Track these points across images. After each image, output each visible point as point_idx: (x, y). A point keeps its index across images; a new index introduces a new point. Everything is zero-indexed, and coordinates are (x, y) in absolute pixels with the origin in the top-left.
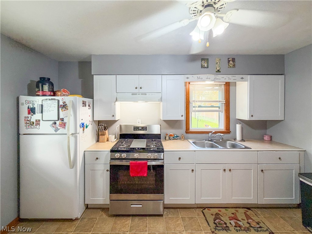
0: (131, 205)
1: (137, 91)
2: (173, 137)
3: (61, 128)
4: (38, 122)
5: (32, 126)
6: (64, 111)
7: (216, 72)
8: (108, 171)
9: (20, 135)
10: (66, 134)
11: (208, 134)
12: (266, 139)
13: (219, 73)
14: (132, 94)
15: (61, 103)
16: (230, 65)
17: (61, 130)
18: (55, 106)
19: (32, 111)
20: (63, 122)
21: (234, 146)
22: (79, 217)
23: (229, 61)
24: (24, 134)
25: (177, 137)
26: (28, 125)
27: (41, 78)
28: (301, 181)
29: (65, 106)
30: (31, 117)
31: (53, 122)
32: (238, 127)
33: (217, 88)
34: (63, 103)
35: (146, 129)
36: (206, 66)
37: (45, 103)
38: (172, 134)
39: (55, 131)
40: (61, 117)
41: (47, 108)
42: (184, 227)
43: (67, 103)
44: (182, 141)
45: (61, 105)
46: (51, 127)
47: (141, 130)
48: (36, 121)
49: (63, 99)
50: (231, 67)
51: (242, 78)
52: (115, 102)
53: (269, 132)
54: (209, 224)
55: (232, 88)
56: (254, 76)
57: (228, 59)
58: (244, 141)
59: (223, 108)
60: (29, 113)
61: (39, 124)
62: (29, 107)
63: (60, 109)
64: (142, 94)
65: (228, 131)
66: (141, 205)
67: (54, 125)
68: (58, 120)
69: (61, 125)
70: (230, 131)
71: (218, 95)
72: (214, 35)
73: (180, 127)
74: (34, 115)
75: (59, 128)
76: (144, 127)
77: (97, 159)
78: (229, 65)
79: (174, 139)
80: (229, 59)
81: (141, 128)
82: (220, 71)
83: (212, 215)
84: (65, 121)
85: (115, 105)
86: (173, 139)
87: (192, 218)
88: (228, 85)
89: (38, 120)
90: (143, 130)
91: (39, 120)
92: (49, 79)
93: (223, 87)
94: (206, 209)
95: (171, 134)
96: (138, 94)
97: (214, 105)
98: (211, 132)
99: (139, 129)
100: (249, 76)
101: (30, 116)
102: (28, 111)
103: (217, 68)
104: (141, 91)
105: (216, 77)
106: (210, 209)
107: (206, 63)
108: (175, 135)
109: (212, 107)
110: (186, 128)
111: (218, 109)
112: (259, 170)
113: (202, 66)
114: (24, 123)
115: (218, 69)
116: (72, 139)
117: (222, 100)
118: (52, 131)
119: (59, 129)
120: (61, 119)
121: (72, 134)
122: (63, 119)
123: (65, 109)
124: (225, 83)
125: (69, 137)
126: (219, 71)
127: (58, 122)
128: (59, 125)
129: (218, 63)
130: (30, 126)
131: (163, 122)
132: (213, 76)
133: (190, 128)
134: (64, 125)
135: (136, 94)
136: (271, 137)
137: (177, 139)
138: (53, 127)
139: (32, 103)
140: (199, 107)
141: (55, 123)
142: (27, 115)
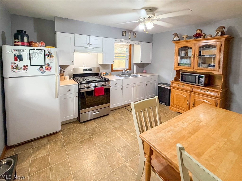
0: (94, 113)
1: (88, 46)
3: (47, 71)
4: (25, 67)
5: (19, 71)
6: (49, 58)
8: (77, 97)
9: (4, 79)
10: (54, 75)
12: (144, 72)
13: (130, 39)
14: (85, 48)
15: (47, 52)
17: (47, 72)
18: (42, 54)
19: (19, 58)
20: (48, 66)
21: (134, 76)
23: (134, 34)
24: (10, 78)
25: (107, 74)
26: (15, 69)
27: (18, 31)
28: (159, 86)
29: (50, 55)
30: (18, 63)
31: (40, 66)
32: (135, 67)
33: (125, 47)
34: (49, 53)
35: (91, 70)
36: (125, 35)
37: (33, 52)
39: (42, 73)
40: (47, 62)
41: (35, 56)
42: (121, 115)
43: (51, 52)
44: (110, 76)
45: (47, 54)
46: (38, 70)
47: (88, 71)
48: (24, 66)
49: (48, 49)
51: (138, 43)
52: (74, 53)
53: (145, 68)
54: (130, 111)
55: (132, 47)
56: (143, 42)
58: (137, 73)
59: (128, 57)
60: (16, 60)
61: (27, 68)
62: (16, 55)
63: (46, 57)
65: (130, 69)
66: (99, 111)
67: (41, 69)
68: (45, 65)
69: (47, 68)
70: (131, 69)
71: (126, 50)
72: (148, 29)
73: (108, 68)
74: (21, 61)
75: (45, 70)
76: (90, 69)
77: (69, 90)
78: (134, 36)
79: (105, 75)
81: (88, 70)
83: (130, 108)
84: (50, 65)
85: (74, 54)
87: (122, 112)
88: (130, 45)
89: (25, 66)
90: (90, 71)
91: (27, 66)
93: (128, 46)
94: (126, 107)
95: (104, 72)
96: (89, 48)
97: (124, 56)
98: (124, 70)
99: (86, 70)
100: (141, 42)
101: (16, 62)
102: (15, 58)
107: (125, 33)
108: (106, 73)
109: (123, 57)
110: (112, 68)
111: (125, 58)
112: (146, 84)
113: (123, 35)
114: (11, 68)
115: (130, 37)
117: (128, 53)
118: (39, 73)
119: (45, 72)
120: (47, 64)
122: (49, 64)
123: (50, 57)
126: (130, 38)
127: (44, 67)
128: (45, 68)
129: (130, 34)
130: (17, 71)
132: (127, 41)
133: (113, 68)
134: (49, 68)
135: (88, 48)
136: (146, 71)
138: (40, 70)
139: (18, 51)
140: (117, 56)
141: (42, 67)
142: (13, 61)
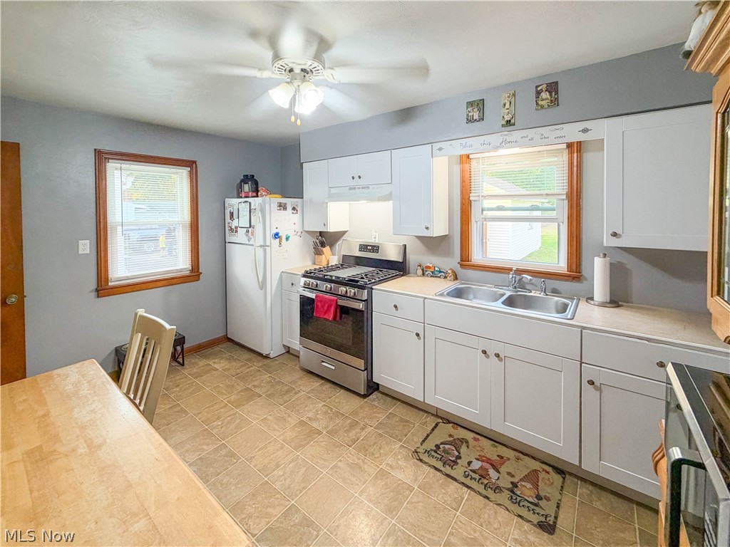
0: (323, 361)
1: (355, 182)
2: (432, 272)
7: (503, 126)
9: (226, 244)
10: (252, 245)
11: (505, 273)
14: (350, 189)
16: (540, 103)
22: (272, 356)
23: (538, 93)
24: (232, 243)
25: (440, 272)
27: (245, 176)
30: (232, 223)
35: (378, 250)
36: (476, 117)
37: (240, 206)
38: (431, 265)
39: (248, 241)
40: (252, 223)
41: (242, 213)
47: (370, 252)
50: (542, 107)
51: (584, 131)
52: (327, 202)
54: (424, 441)
55: (585, 155)
56: (624, 118)
57: (537, 87)
59: (564, 212)
60: (230, 219)
62: (231, 212)
63: (252, 213)
64: (363, 188)
65: (573, 273)
66: (334, 366)
67: (247, 234)
68: (250, 227)
70: (576, 272)
73: (448, 253)
75: (251, 236)
77: (292, 284)
78: (537, 104)
79: (434, 275)
80: (539, 89)
81: (370, 248)
82: (512, 121)
83: (451, 436)
85: (327, 207)
86: (431, 276)
87: (407, 422)
88: (574, 149)
92: (253, 176)
94: (451, 425)
95: (428, 264)
96: (358, 188)
97: (540, 205)
99: (367, 248)
100: (608, 121)
101: (231, 221)
102: (230, 216)
103: (505, 117)
104: (361, 182)
105: (505, 137)
106: (459, 428)
107: (476, 109)
108: (436, 269)
109: (534, 208)
110: (462, 255)
113: (468, 119)
114: (228, 230)
115: (507, 118)
116: (260, 252)
119: (251, 239)
121: (261, 246)
124: (564, 146)
125: (255, 249)
129: (507, 106)
131: (416, 239)
132: (495, 138)
133: (474, 257)
135: (355, 188)
137: (440, 277)
139: (232, 206)
140: (501, 209)
